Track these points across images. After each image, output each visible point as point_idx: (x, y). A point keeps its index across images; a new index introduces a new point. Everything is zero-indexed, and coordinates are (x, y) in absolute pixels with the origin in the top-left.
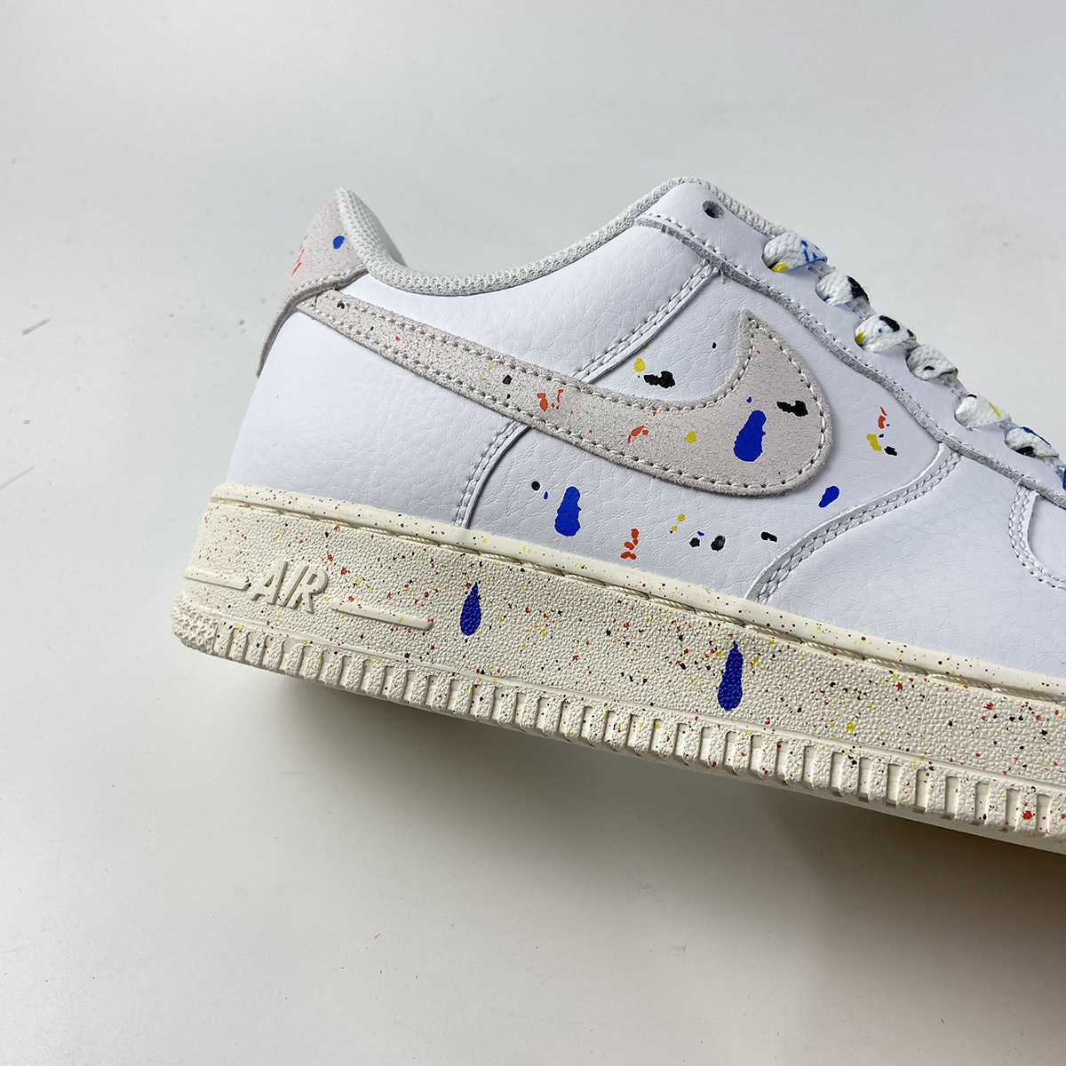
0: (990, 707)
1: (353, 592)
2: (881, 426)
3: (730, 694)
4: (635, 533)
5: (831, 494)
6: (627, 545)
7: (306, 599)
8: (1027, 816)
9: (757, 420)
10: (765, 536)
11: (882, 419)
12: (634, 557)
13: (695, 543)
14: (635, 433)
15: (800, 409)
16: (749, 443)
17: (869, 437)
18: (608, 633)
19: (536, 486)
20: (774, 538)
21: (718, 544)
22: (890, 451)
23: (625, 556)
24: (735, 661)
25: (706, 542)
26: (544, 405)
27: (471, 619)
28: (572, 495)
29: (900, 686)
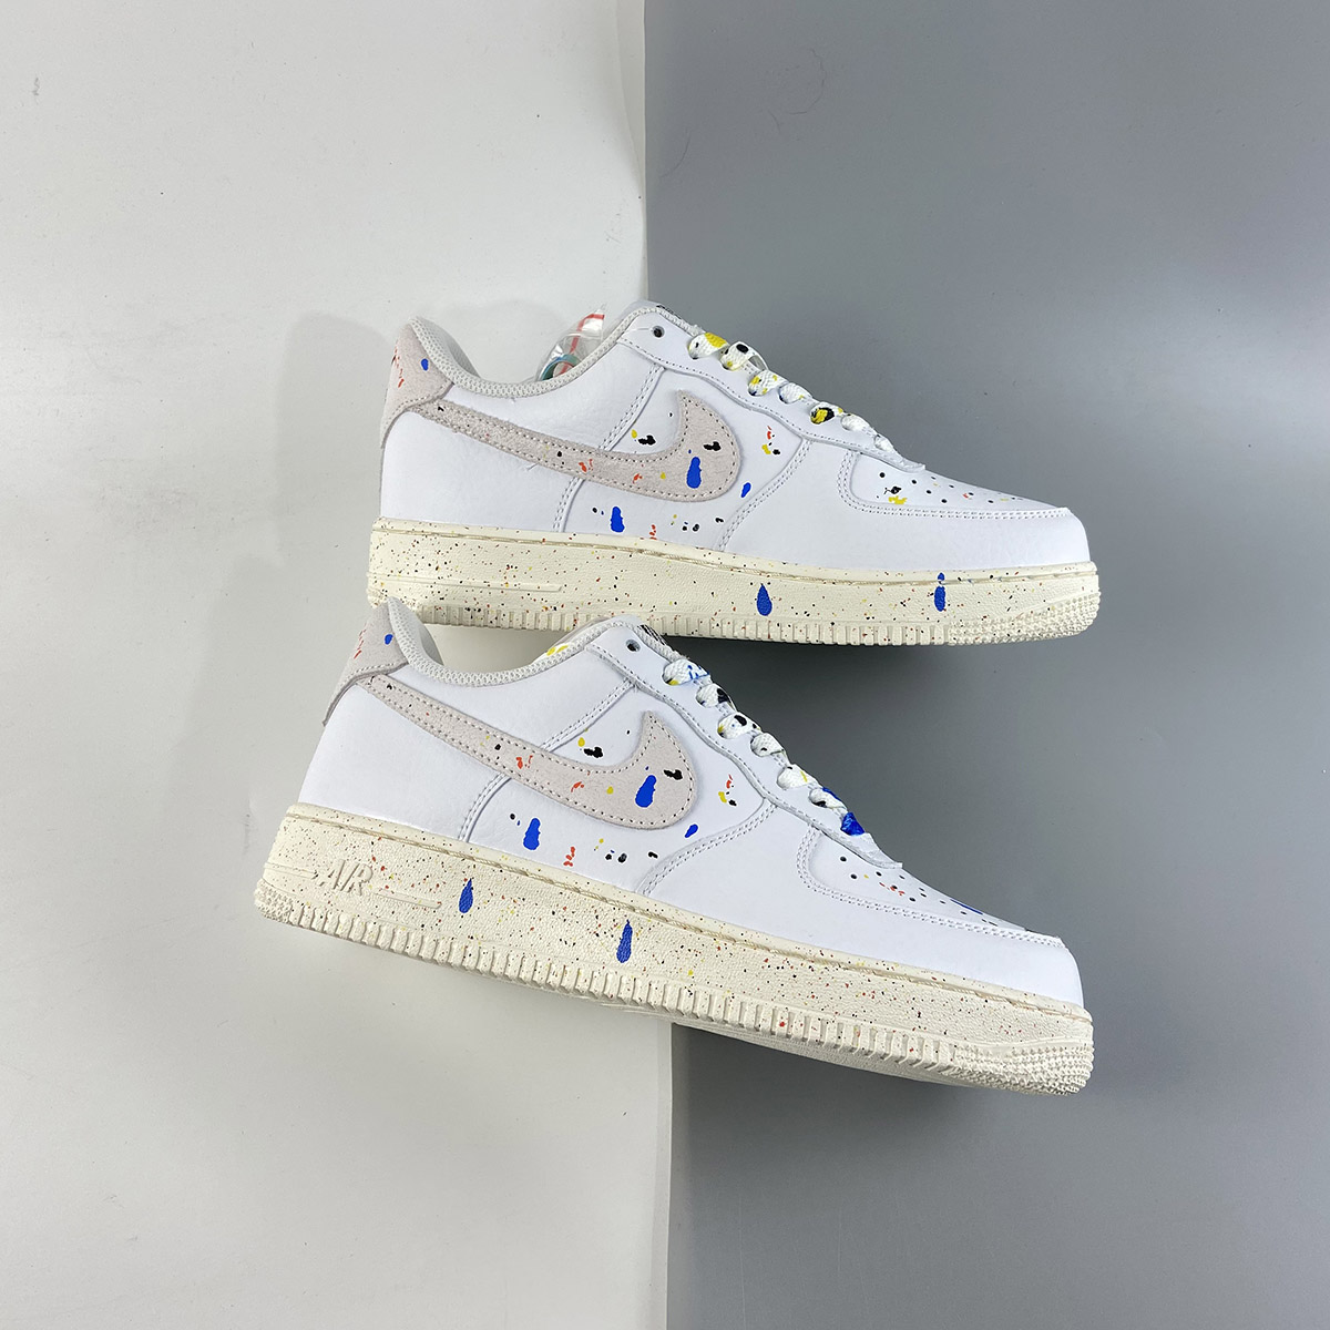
0: (766, 961)
1: (388, 883)
2: (728, 787)
3: (624, 953)
4: (573, 850)
5: (693, 829)
6: (568, 857)
7: (356, 886)
8: (782, 1024)
9: (651, 780)
10: (651, 854)
11: (729, 782)
12: (571, 865)
13: (609, 857)
14: (576, 786)
15: (678, 775)
16: (645, 796)
17: (720, 793)
18: (554, 913)
19: (513, 817)
20: (656, 856)
21: (622, 859)
22: (732, 803)
23: (566, 864)
24: (628, 931)
25: (615, 857)
26: (520, 765)
27: (466, 902)
28: (535, 823)
29: (719, 948)
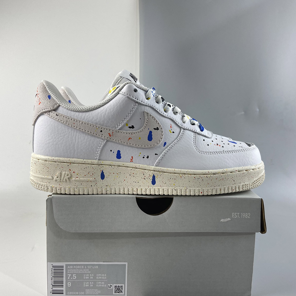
0: (195, 178)
1: (77, 176)
2: (171, 128)
3: (154, 182)
4: (132, 157)
5: (165, 144)
6: (131, 159)
8: (201, 193)
9: (151, 132)
10: (156, 154)
11: (171, 126)
12: (133, 161)
13: (144, 157)
14: (129, 139)
15: (158, 129)
17: (169, 131)
18: (130, 175)
19: (111, 151)
20: (157, 154)
21: (148, 157)
22: (173, 132)
23: (131, 161)
24: (154, 177)
25: (146, 157)
26: (110, 136)
27: (103, 176)
28: (119, 152)
29: (181, 177)
